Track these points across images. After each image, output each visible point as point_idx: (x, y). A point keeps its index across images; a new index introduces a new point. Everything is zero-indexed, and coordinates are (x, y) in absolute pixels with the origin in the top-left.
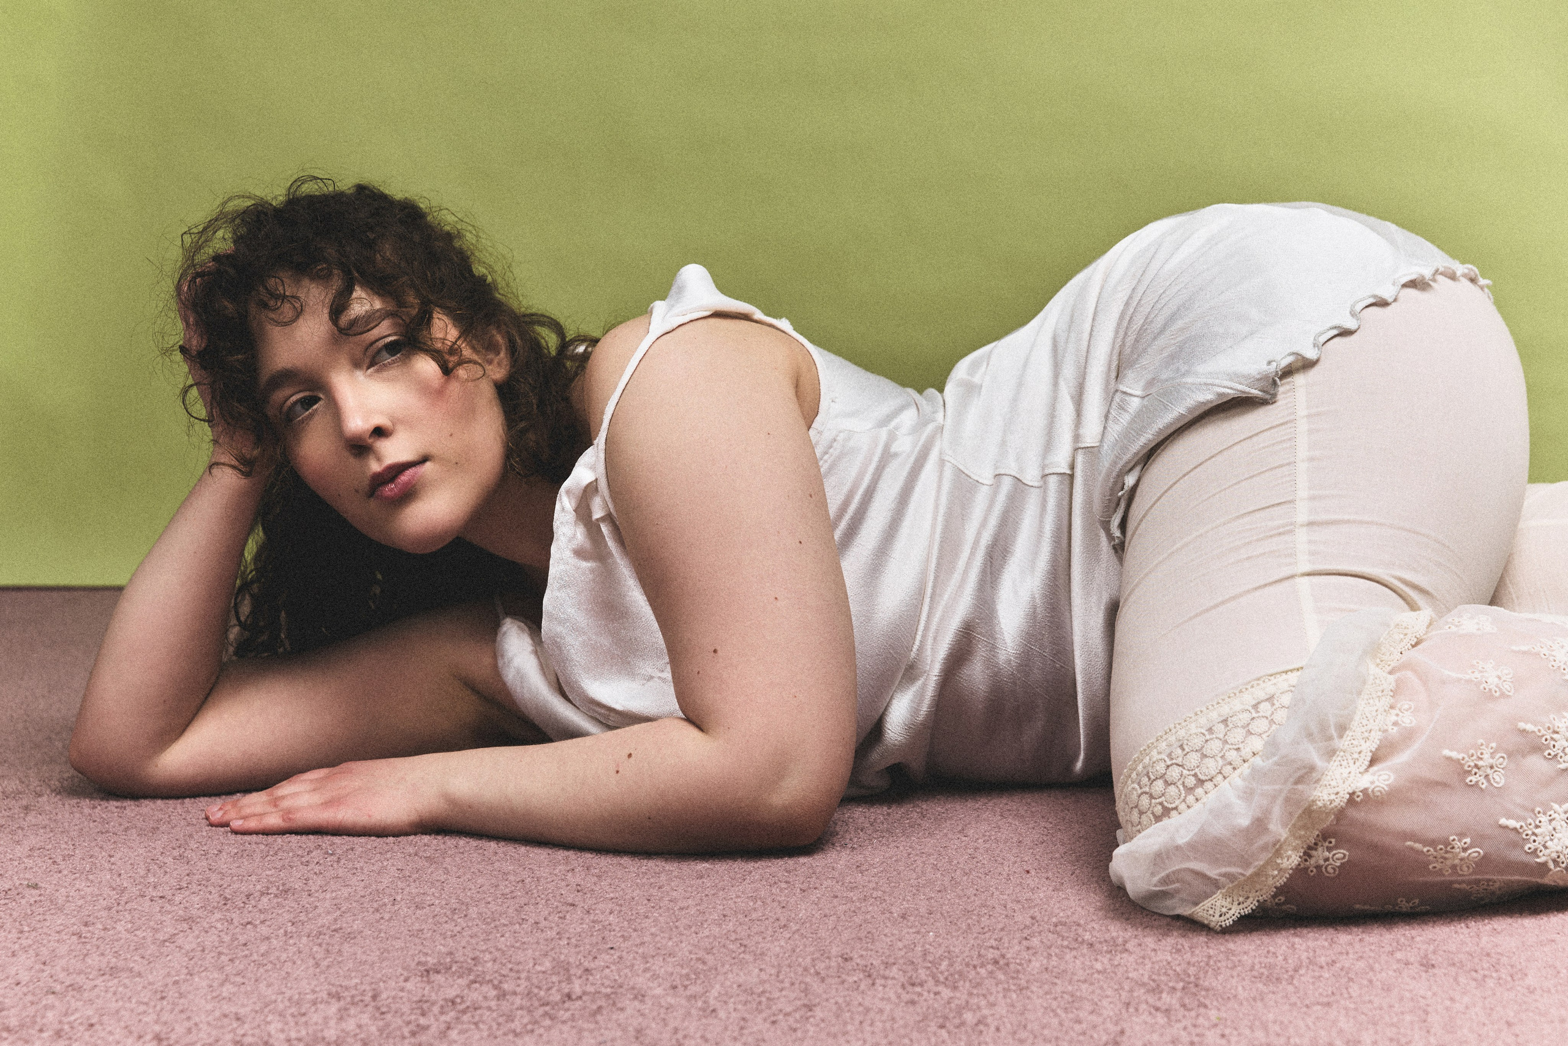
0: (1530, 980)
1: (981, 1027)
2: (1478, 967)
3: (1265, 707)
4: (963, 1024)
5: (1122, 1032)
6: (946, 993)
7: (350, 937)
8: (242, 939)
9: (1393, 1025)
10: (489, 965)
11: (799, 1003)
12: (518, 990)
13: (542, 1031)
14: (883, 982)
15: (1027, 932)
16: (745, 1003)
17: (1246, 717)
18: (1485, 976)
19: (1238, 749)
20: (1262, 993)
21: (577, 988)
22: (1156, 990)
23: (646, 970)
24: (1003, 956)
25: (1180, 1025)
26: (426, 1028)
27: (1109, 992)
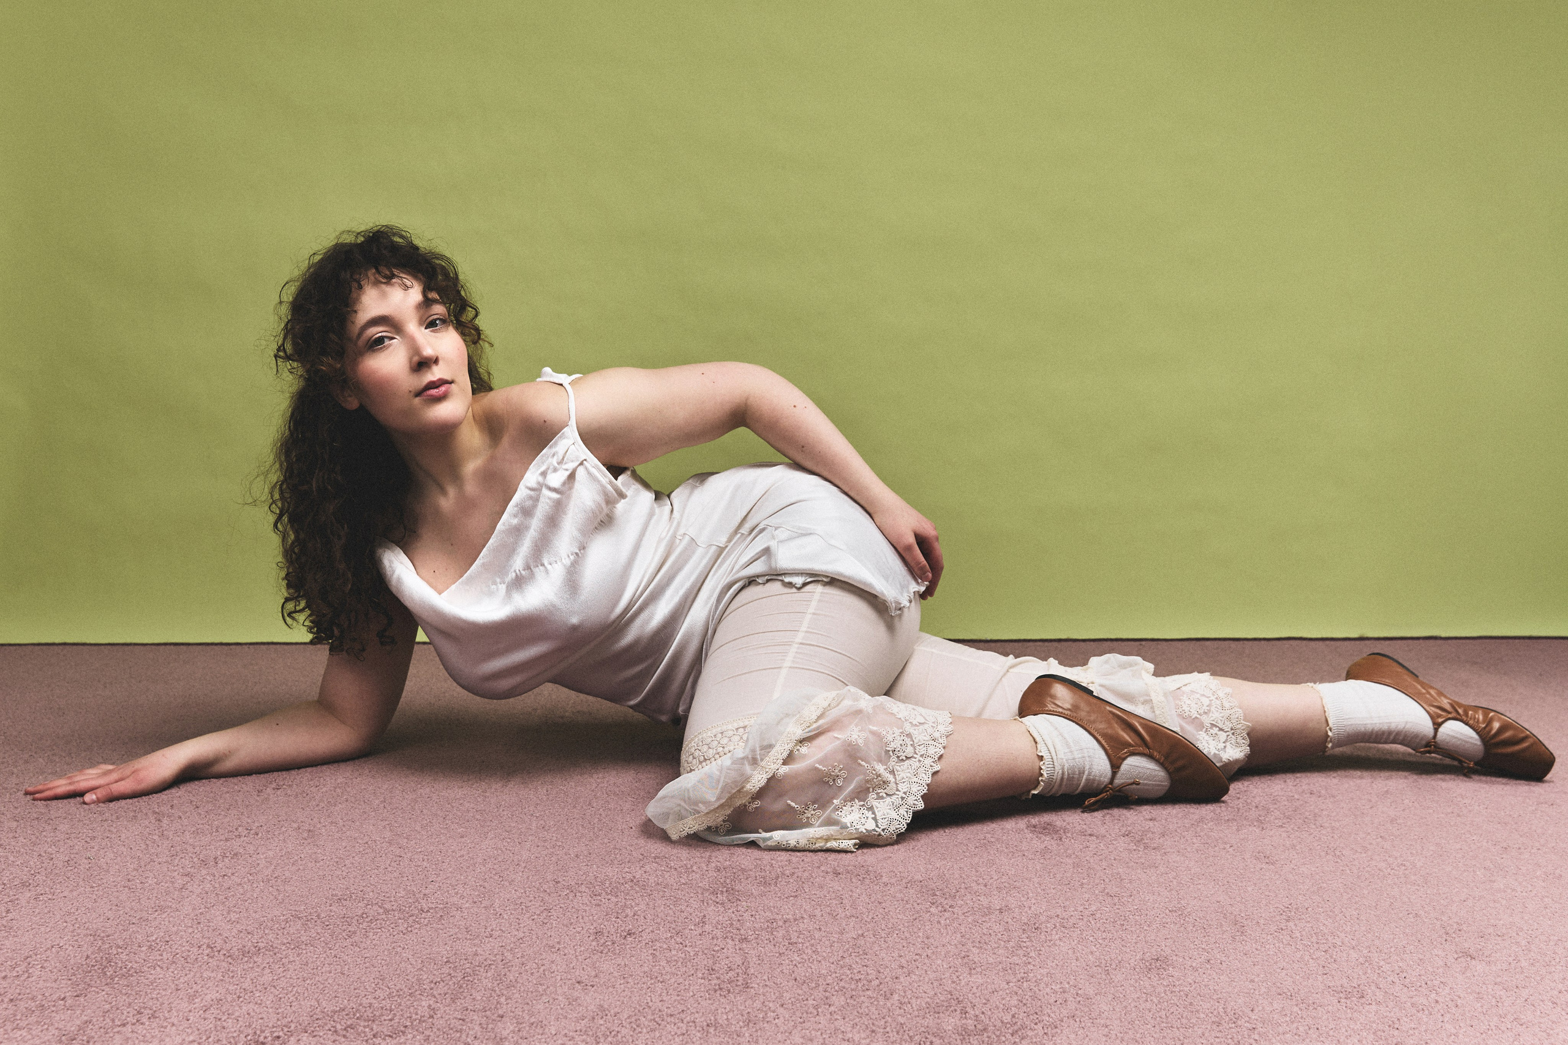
0: (885, 879)
1: (636, 917)
2: (860, 874)
3: (741, 730)
4: (627, 916)
5: (705, 916)
6: (614, 899)
7: (286, 881)
8: (226, 885)
9: (828, 906)
10: (371, 894)
11: (542, 908)
12: (394, 908)
13: (416, 931)
14: (580, 894)
15: (642, 863)
16: (515, 910)
17: (731, 733)
18: (864, 878)
19: (723, 747)
20: (764, 892)
21: (424, 905)
22: (715, 893)
23: (457, 893)
24: (634, 877)
25: (731, 911)
26: (355, 932)
27: (692, 895)
